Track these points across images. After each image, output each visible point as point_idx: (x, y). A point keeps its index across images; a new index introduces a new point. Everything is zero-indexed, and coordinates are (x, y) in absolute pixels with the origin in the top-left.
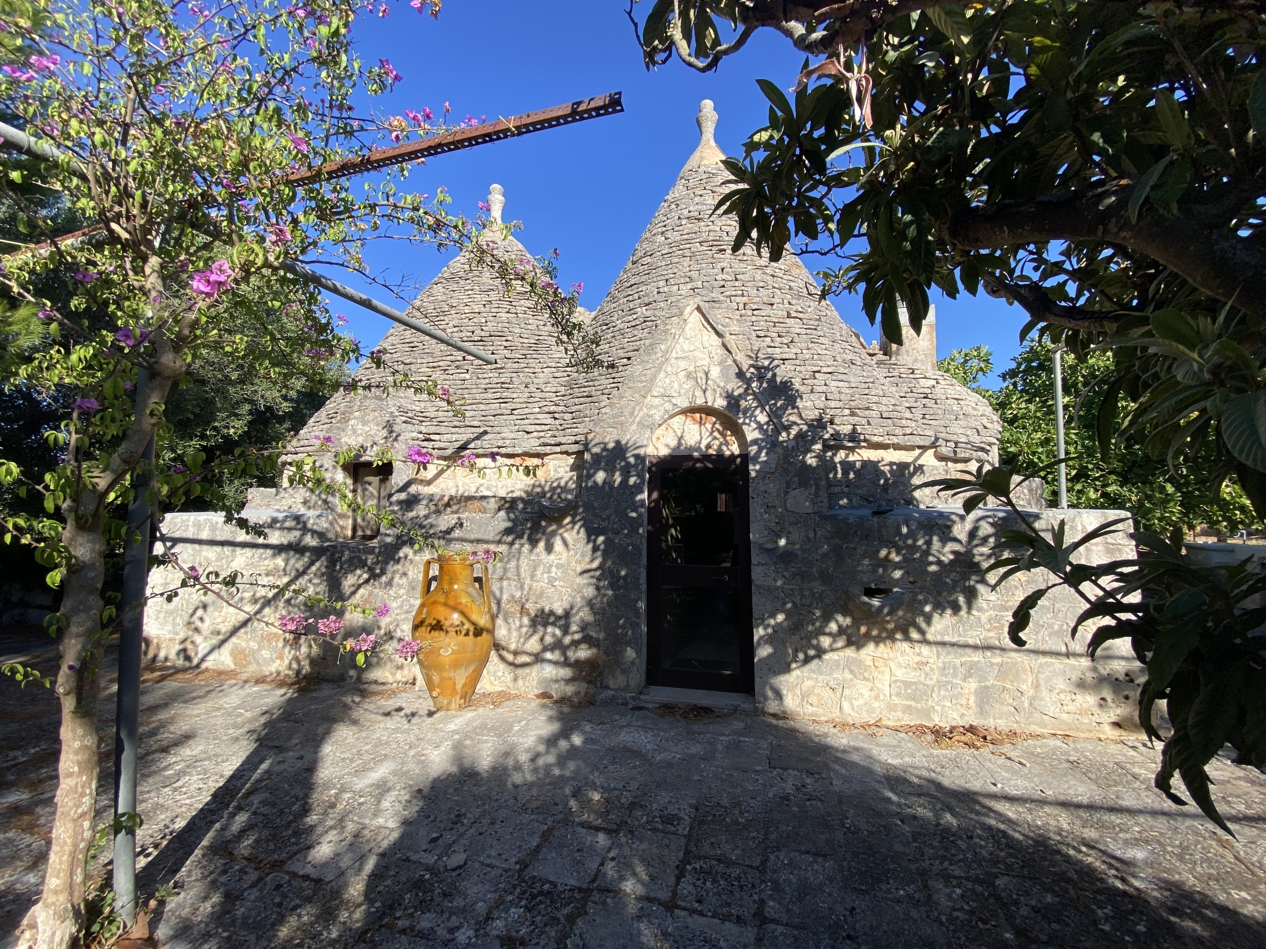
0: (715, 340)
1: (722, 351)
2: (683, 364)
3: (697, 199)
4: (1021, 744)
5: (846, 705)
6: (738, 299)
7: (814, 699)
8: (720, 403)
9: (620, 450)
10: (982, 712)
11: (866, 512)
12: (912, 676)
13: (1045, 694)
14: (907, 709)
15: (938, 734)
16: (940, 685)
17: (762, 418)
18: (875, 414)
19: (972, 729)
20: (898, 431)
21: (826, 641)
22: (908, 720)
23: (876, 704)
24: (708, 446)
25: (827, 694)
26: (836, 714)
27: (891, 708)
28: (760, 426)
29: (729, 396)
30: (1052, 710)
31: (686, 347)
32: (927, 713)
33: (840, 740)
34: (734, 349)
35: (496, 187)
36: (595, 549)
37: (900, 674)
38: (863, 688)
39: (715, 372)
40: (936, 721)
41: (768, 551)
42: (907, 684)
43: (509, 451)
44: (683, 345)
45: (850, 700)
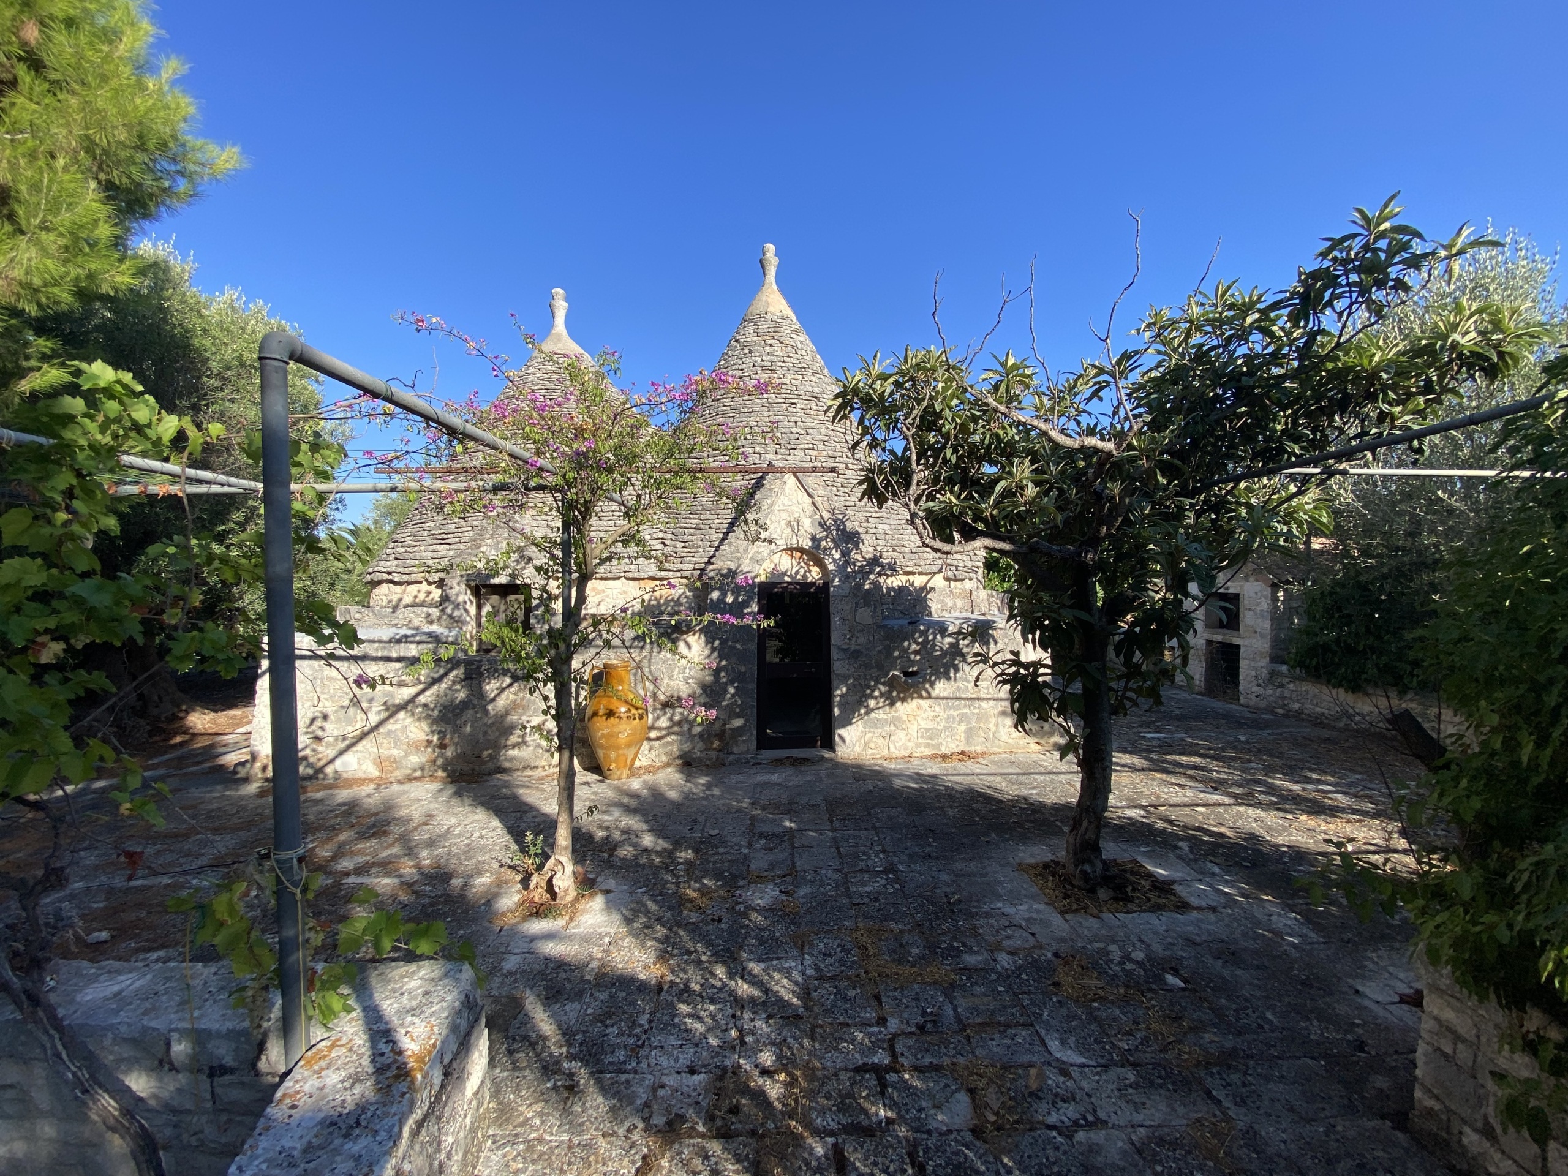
0: (808, 500)
1: (811, 507)
2: (784, 515)
3: (768, 348)
4: (988, 758)
5: (892, 746)
6: (811, 452)
7: (872, 745)
8: (807, 544)
9: (732, 574)
10: (968, 743)
11: (904, 622)
12: (930, 725)
13: (1001, 729)
14: (927, 745)
15: (944, 757)
16: (946, 729)
17: (837, 556)
18: (907, 550)
19: (963, 753)
20: (922, 563)
21: (872, 703)
22: (928, 752)
23: (909, 744)
24: (797, 572)
25: (880, 741)
26: (886, 753)
27: (918, 745)
28: (834, 561)
29: (814, 539)
30: (1005, 738)
31: (786, 502)
32: (938, 746)
33: (892, 766)
34: (820, 507)
35: (559, 292)
36: (713, 650)
37: (923, 724)
38: (901, 734)
39: (807, 523)
40: (944, 750)
41: (844, 650)
42: (927, 730)
43: (636, 575)
44: (782, 501)
45: (894, 743)
